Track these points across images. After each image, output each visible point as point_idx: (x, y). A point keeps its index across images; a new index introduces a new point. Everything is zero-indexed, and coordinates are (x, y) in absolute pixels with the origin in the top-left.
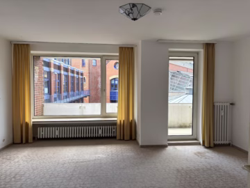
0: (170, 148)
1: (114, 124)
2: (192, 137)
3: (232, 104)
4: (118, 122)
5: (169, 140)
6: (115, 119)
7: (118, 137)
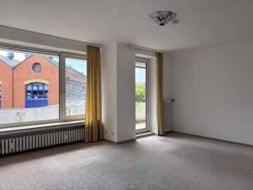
0: (138, 140)
1: (82, 126)
2: (146, 130)
3: (173, 100)
4: (87, 124)
5: (137, 134)
6: (84, 121)
7: (86, 140)
